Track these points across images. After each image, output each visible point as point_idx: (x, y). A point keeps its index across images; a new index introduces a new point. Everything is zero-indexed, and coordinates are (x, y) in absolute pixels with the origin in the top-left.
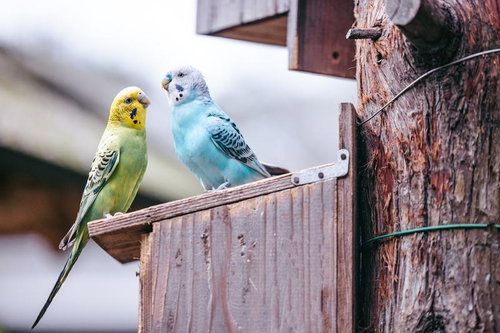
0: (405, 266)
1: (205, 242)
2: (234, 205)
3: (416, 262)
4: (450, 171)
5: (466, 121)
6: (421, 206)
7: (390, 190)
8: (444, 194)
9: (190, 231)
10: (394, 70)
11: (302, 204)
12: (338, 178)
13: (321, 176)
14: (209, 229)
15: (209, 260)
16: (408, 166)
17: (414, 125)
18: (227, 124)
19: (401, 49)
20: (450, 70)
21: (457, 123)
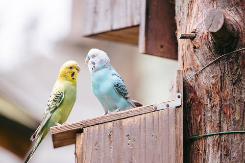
0: (209, 151)
1: (110, 138)
2: (124, 120)
3: (215, 149)
4: (233, 105)
5: (241, 80)
6: (218, 122)
7: (200, 113)
8: (230, 116)
9: (103, 132)
10: (203, 54)
11: (158, 120)
12: (176, 107)
13: (168, 106)
14: (112, 132)
15: (112, 147)
16: (210, 101)
17: (214, 82)
18: (121, 80)
19: (207, 44)
20: (233, 55)
21: (237, 81)
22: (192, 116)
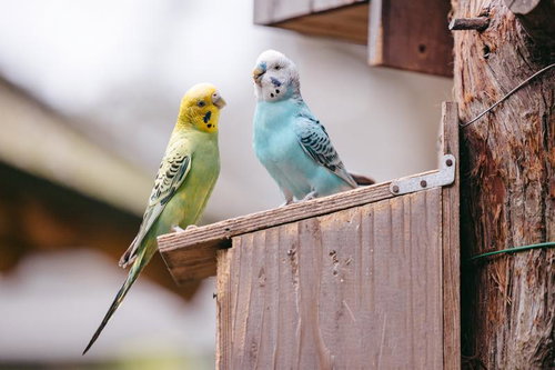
0: (519, 287)
1: (292, 260)
2: (325, 217)
3: (533, 281)
6: (539, 219)
7: (500, 201)
9: (275, 247)
10: (505, 65)
11: (403, 216)
12: (444, 187)
13: (424, 184)
14: (296, 244)
15: (297, 279)
16: (521, 172)
17: (529, 128)
18: (317, 126)
19: (513, 41)
22: (483, 207)
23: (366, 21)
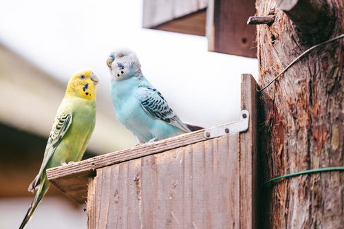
0: (293, 201)
1: (137, 184)
2: (159, 155)
3: (302, 198)
4: (328, 125)
5: (340, 86)
6: (306, 154)
7: (282, 142)
8: (323, 144)
9: (126, 175)
10: (284, 48)
11: (212, 153)
12: (241, 133)
13: (227, 131)
14: (140, 174)
15: (140, 198)
16: (295, 123)
17: (299, 90)
18: (154, 92)
19: (289, 31)
20: (327, 47)
21: (333, 88)
22: (273, 147)
23: (204, 22)
